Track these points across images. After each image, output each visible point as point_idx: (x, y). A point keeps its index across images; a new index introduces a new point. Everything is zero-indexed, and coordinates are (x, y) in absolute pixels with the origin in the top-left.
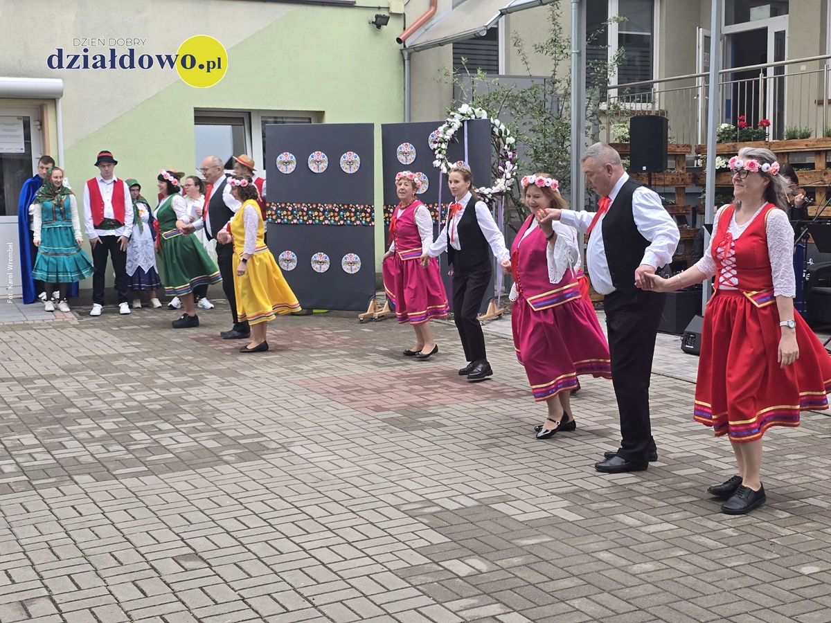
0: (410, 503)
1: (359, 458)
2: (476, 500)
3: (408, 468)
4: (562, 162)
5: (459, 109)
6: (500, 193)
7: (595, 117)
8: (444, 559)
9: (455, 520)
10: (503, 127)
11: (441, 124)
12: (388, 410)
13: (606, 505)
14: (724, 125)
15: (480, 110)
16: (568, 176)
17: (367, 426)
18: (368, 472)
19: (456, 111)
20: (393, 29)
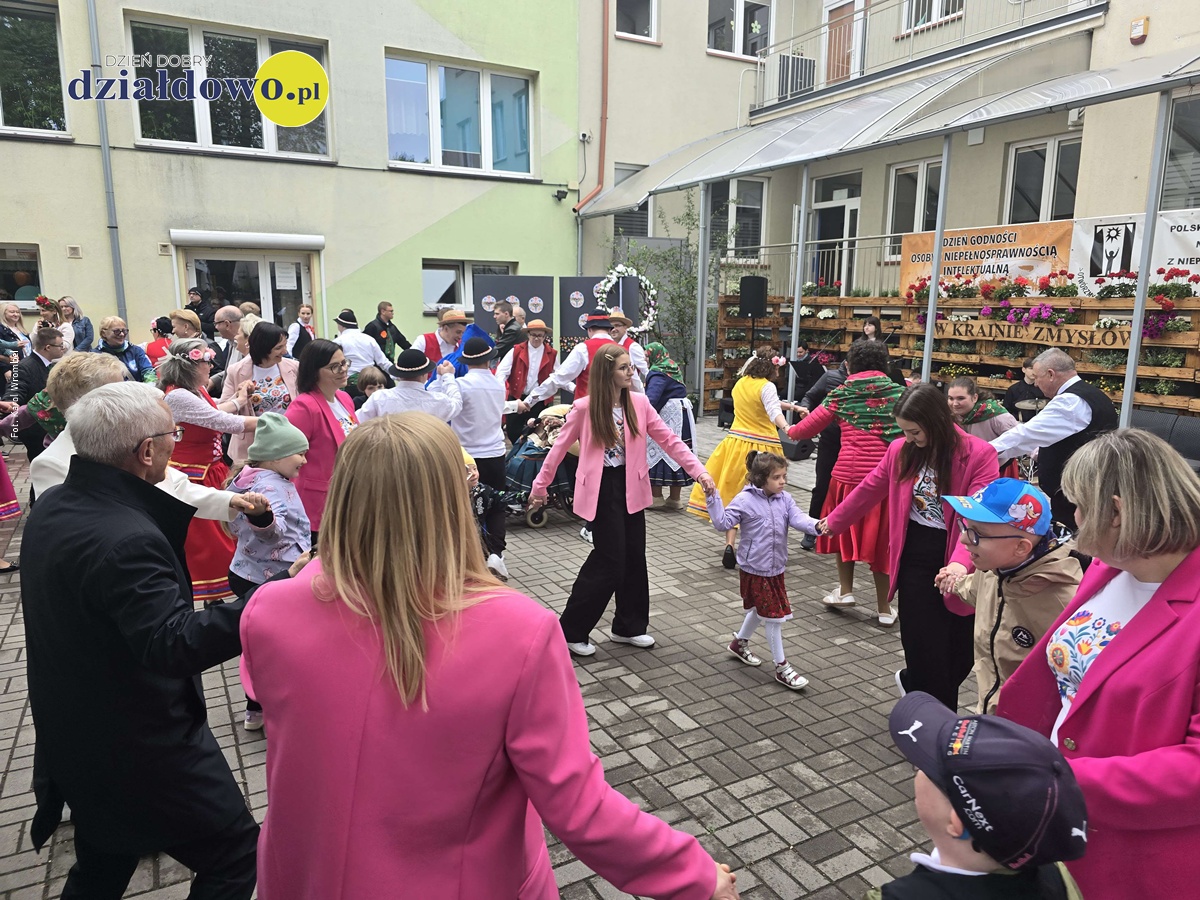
5: (616, 268)
6: (645, 332)
10: (648, 283)
11: (603, 278)
13: (705, 584)
14: (809, 284)
15: (632, 269)
19: (614, 269)
20: (570, 201)
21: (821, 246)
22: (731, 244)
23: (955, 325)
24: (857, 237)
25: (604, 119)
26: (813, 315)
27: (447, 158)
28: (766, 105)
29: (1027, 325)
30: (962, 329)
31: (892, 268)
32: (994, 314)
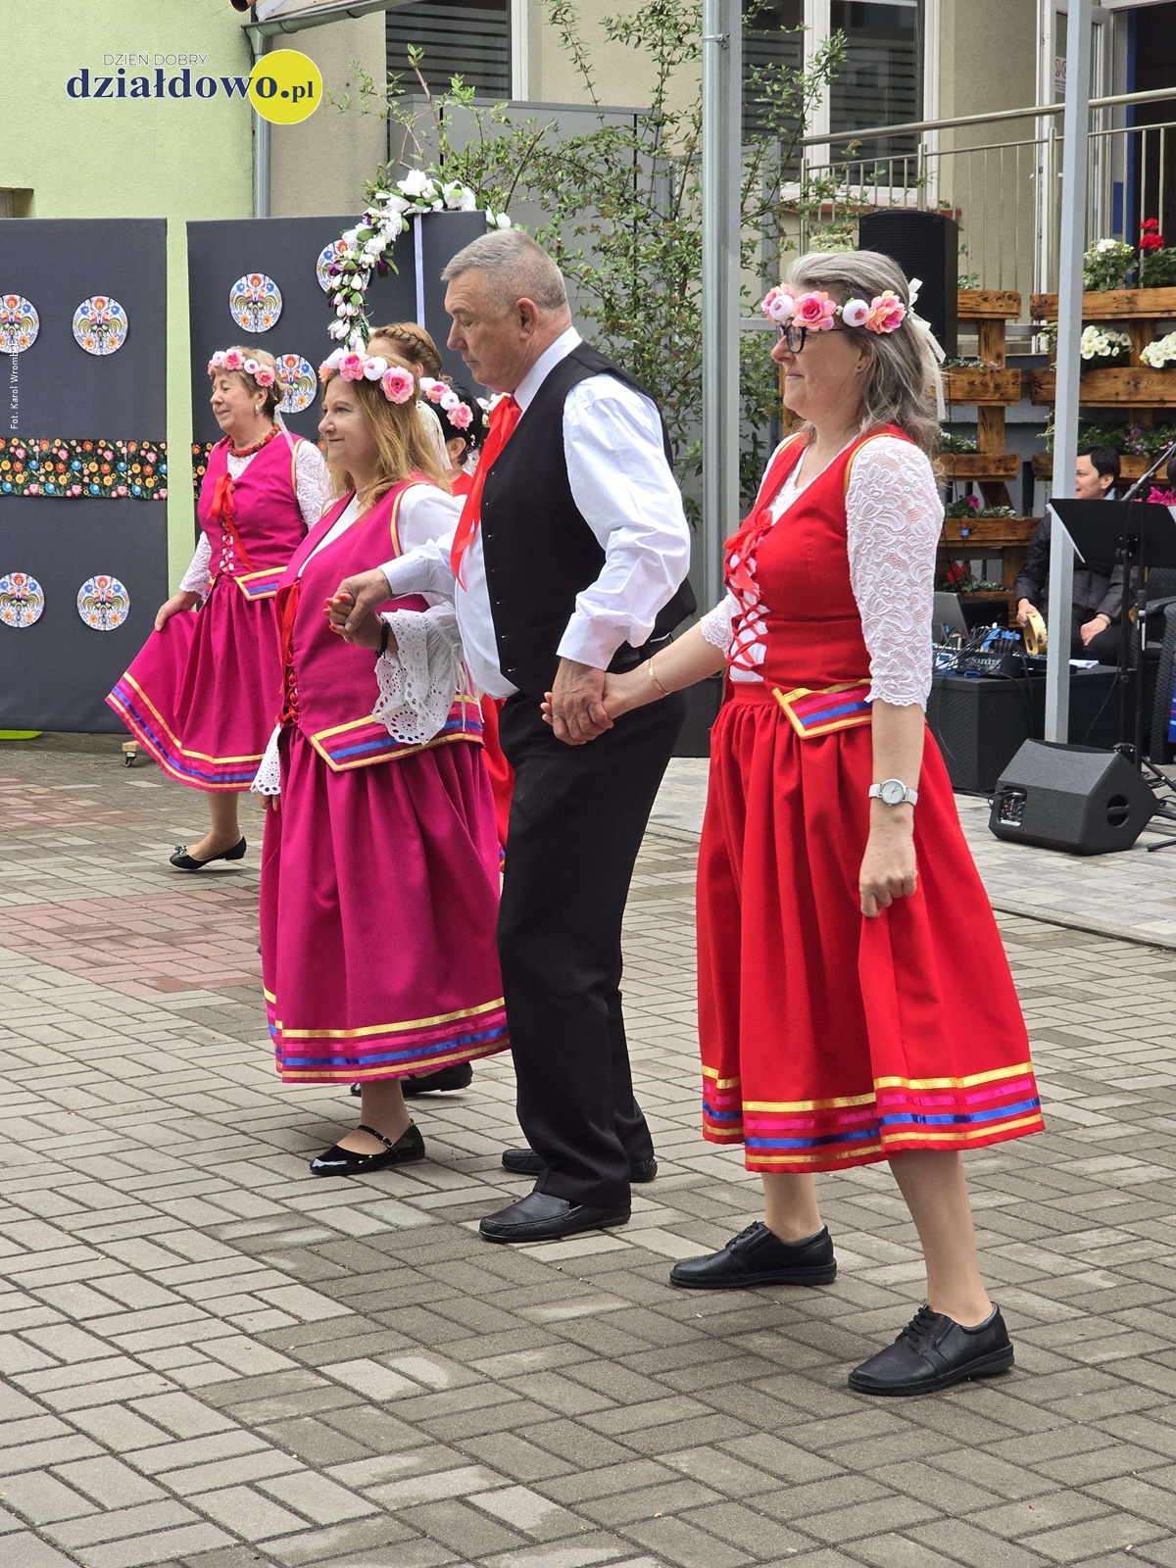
0: (244, 1220)
1: (110, 1110)
2: (427, 1211)
3: (244, 1133)
4: (680, 335)
5: (400, 184)
7: (769, 217)
8: (333, 1357)
9: (367, 1261)
11: (353, 221)
12: (196, 986)
14: (1106, 245)
15: (458, 187)
16: (696, 373)
17: (135, 1028)
18: (135, 1145)
19: (392, 187)
26: (1126, 359)
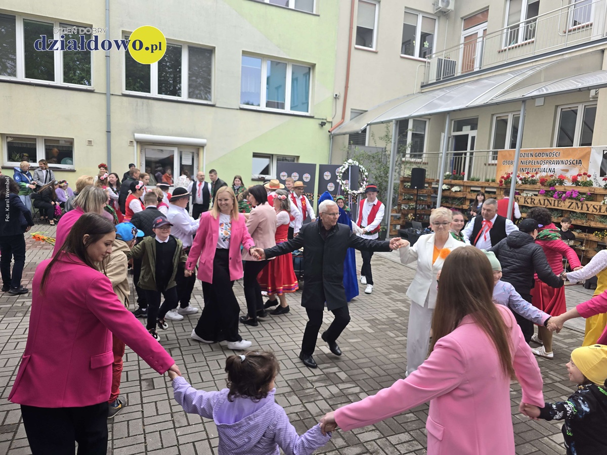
7: (400, 164)
10: (364, 169)
15: (356, 162)
19: (347, 161)
20: (327, 127)
21: (455, 154)
22: (408, 151)
23: (525, 198)
24: (475, 150)
25: (347, 87)
26: (449, 189)
27: (268, 104)
28: (430, 82)
29: (565, 200)
30: (529, 201)
31: (492, 167)
32: (546, 193)
